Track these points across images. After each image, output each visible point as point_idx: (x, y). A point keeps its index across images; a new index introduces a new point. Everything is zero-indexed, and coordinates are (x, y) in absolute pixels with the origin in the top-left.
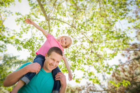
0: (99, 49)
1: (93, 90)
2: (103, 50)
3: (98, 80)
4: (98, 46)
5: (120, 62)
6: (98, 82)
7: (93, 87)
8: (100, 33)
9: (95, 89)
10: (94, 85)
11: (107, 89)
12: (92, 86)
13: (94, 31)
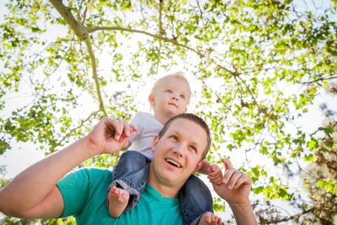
0: (260, 87)
1: (269, 219)
2: (272, 88)
3: (282, 187)
4: (254, 79)
5: (325, 110)
6: (282, 193)
7: (269, 210)
8: (252, 38)
9: (275, 215)
10: (268, 203)
11: (310, 205)
12: (265, 207)
13: (231, 36)
